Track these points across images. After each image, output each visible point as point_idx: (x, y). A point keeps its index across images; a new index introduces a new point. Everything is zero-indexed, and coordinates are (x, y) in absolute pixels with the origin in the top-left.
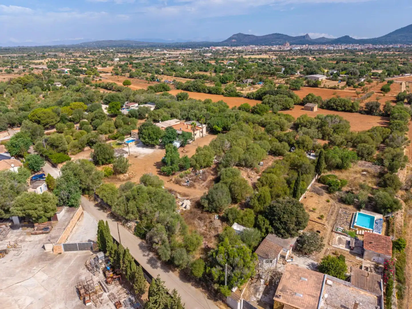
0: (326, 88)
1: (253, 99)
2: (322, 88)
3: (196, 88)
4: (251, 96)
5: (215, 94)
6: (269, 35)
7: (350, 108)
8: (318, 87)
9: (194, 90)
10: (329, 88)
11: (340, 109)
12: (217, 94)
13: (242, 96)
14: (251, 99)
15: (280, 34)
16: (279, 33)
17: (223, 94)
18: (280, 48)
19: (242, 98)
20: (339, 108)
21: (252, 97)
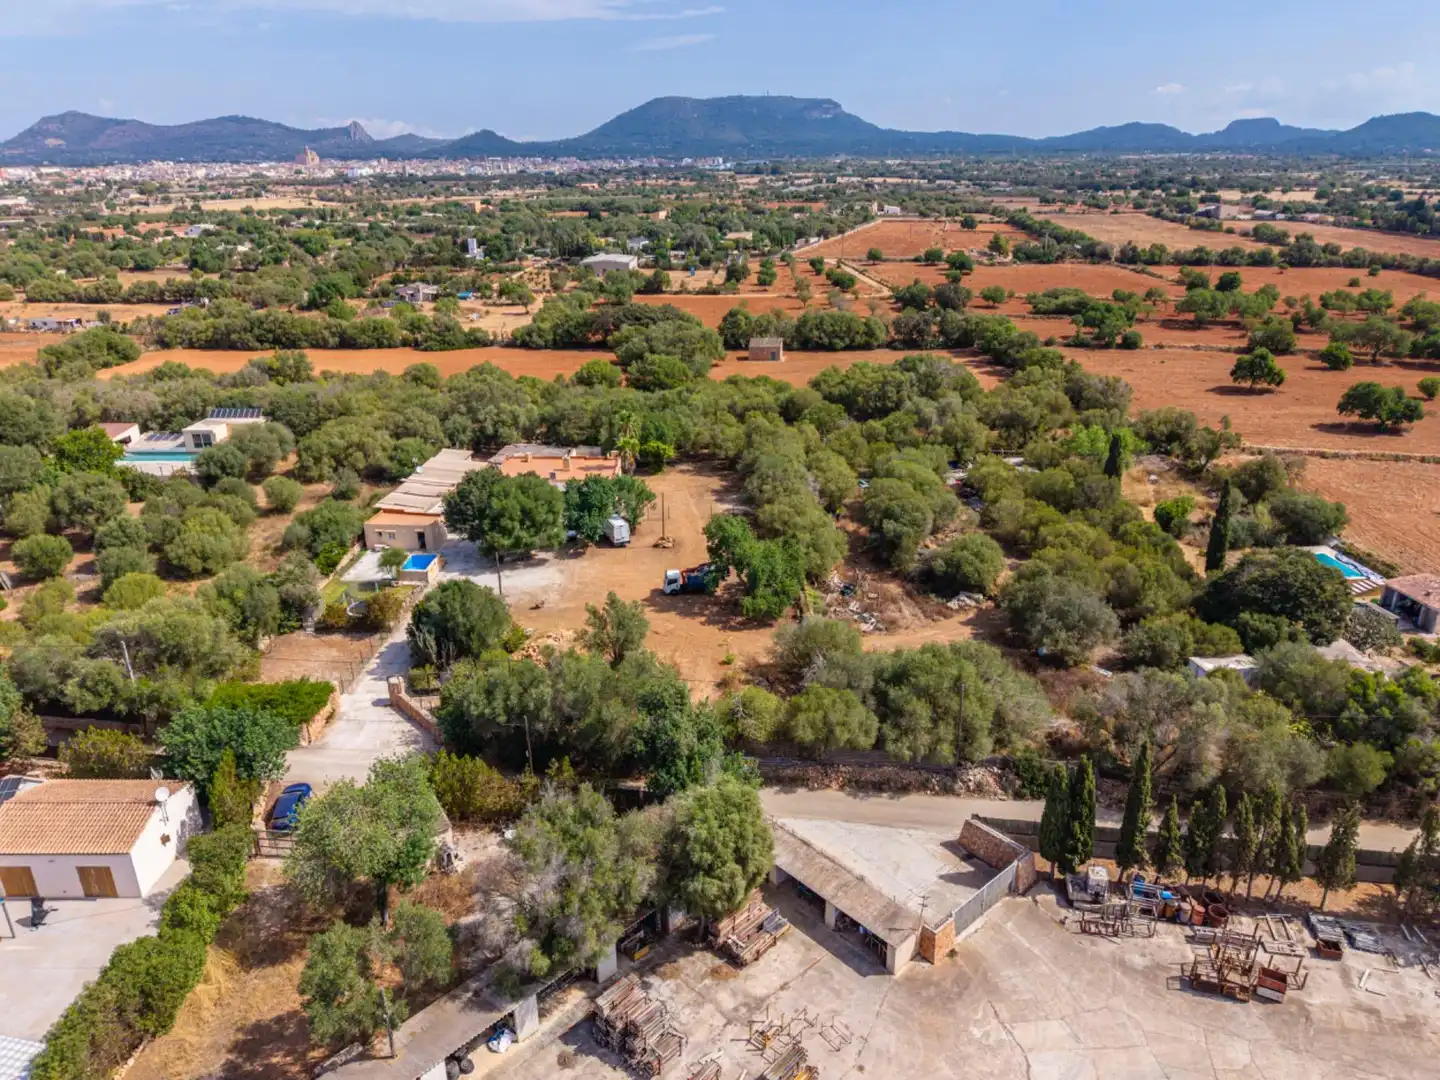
0: (689, 293)
1: (546, 347)
2: (676, 293)
3: (270, 331)
4: (535, 338)
5: (369, 346)
6: (208, 122)
7: (865, 338)
8: (662, 292)
9: (261, 342)
10: (698, 293)
11: (840, 344)
12: (380, 346)
13: (492, 343)
14: (538, 348)
15: (251, 121)
16: (248, 115)
17: (405, 343)
18: (298, 172)
19: (495, 348)
20: (837, 341)
21: (541, 342)
